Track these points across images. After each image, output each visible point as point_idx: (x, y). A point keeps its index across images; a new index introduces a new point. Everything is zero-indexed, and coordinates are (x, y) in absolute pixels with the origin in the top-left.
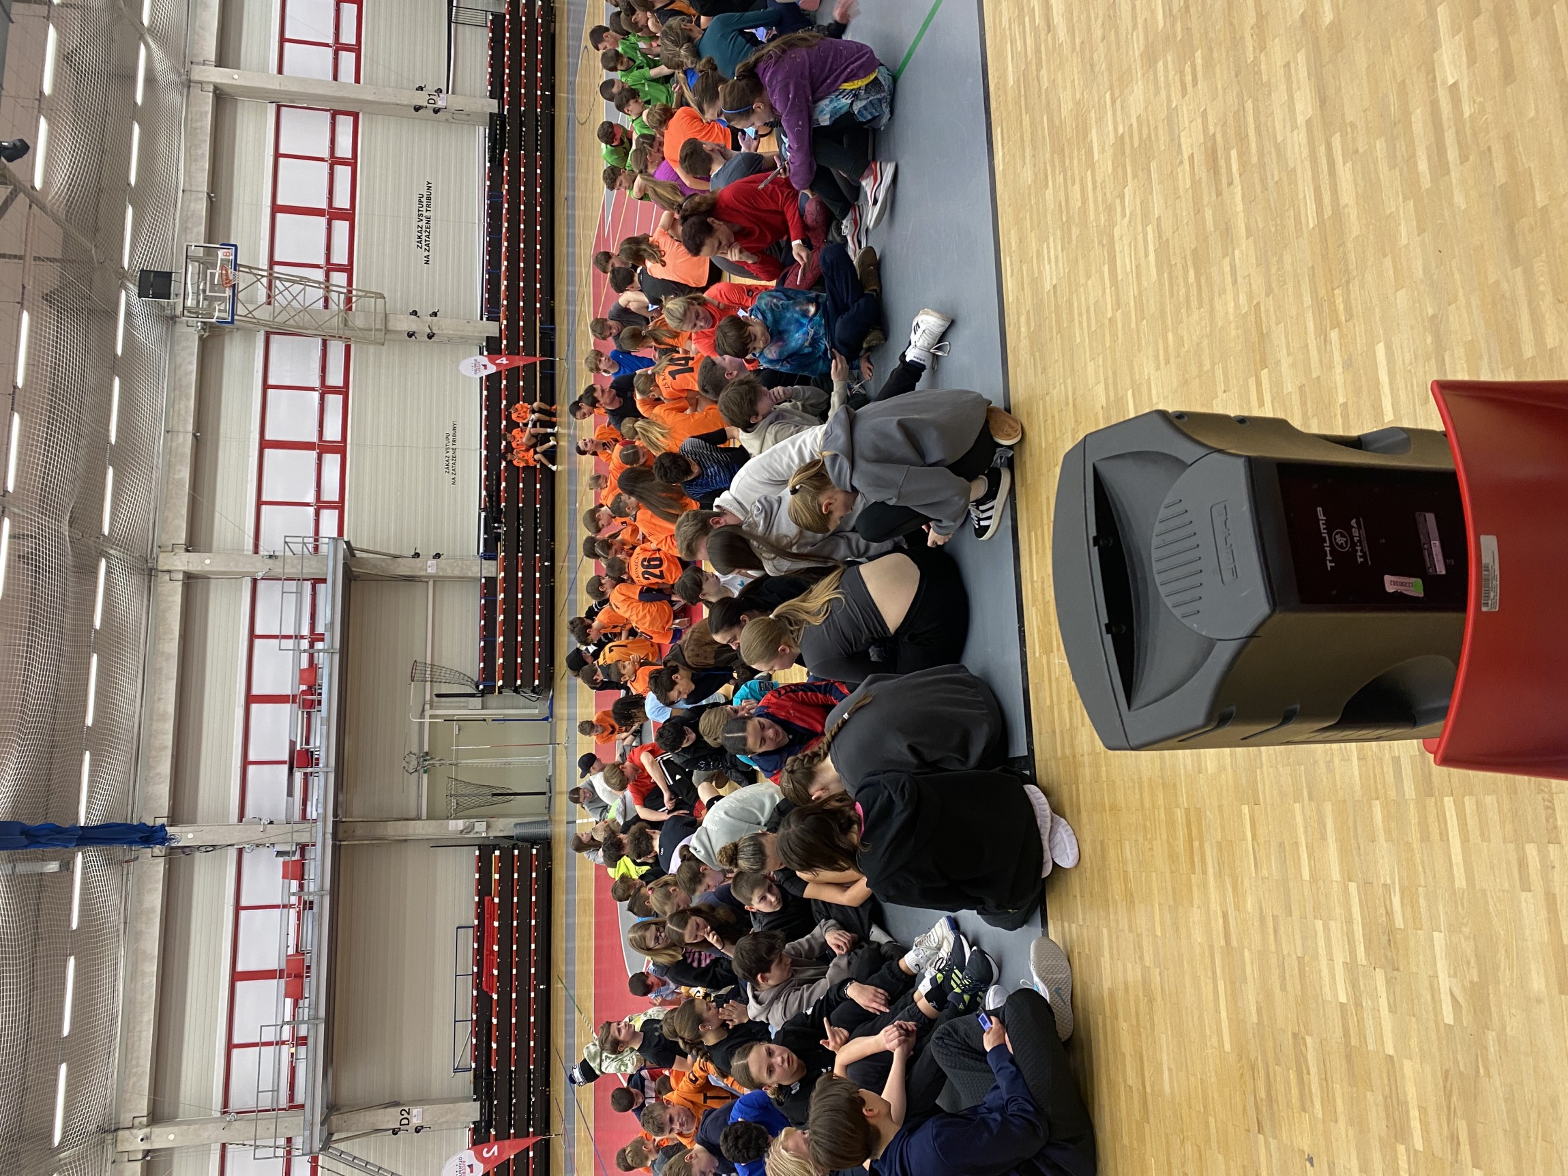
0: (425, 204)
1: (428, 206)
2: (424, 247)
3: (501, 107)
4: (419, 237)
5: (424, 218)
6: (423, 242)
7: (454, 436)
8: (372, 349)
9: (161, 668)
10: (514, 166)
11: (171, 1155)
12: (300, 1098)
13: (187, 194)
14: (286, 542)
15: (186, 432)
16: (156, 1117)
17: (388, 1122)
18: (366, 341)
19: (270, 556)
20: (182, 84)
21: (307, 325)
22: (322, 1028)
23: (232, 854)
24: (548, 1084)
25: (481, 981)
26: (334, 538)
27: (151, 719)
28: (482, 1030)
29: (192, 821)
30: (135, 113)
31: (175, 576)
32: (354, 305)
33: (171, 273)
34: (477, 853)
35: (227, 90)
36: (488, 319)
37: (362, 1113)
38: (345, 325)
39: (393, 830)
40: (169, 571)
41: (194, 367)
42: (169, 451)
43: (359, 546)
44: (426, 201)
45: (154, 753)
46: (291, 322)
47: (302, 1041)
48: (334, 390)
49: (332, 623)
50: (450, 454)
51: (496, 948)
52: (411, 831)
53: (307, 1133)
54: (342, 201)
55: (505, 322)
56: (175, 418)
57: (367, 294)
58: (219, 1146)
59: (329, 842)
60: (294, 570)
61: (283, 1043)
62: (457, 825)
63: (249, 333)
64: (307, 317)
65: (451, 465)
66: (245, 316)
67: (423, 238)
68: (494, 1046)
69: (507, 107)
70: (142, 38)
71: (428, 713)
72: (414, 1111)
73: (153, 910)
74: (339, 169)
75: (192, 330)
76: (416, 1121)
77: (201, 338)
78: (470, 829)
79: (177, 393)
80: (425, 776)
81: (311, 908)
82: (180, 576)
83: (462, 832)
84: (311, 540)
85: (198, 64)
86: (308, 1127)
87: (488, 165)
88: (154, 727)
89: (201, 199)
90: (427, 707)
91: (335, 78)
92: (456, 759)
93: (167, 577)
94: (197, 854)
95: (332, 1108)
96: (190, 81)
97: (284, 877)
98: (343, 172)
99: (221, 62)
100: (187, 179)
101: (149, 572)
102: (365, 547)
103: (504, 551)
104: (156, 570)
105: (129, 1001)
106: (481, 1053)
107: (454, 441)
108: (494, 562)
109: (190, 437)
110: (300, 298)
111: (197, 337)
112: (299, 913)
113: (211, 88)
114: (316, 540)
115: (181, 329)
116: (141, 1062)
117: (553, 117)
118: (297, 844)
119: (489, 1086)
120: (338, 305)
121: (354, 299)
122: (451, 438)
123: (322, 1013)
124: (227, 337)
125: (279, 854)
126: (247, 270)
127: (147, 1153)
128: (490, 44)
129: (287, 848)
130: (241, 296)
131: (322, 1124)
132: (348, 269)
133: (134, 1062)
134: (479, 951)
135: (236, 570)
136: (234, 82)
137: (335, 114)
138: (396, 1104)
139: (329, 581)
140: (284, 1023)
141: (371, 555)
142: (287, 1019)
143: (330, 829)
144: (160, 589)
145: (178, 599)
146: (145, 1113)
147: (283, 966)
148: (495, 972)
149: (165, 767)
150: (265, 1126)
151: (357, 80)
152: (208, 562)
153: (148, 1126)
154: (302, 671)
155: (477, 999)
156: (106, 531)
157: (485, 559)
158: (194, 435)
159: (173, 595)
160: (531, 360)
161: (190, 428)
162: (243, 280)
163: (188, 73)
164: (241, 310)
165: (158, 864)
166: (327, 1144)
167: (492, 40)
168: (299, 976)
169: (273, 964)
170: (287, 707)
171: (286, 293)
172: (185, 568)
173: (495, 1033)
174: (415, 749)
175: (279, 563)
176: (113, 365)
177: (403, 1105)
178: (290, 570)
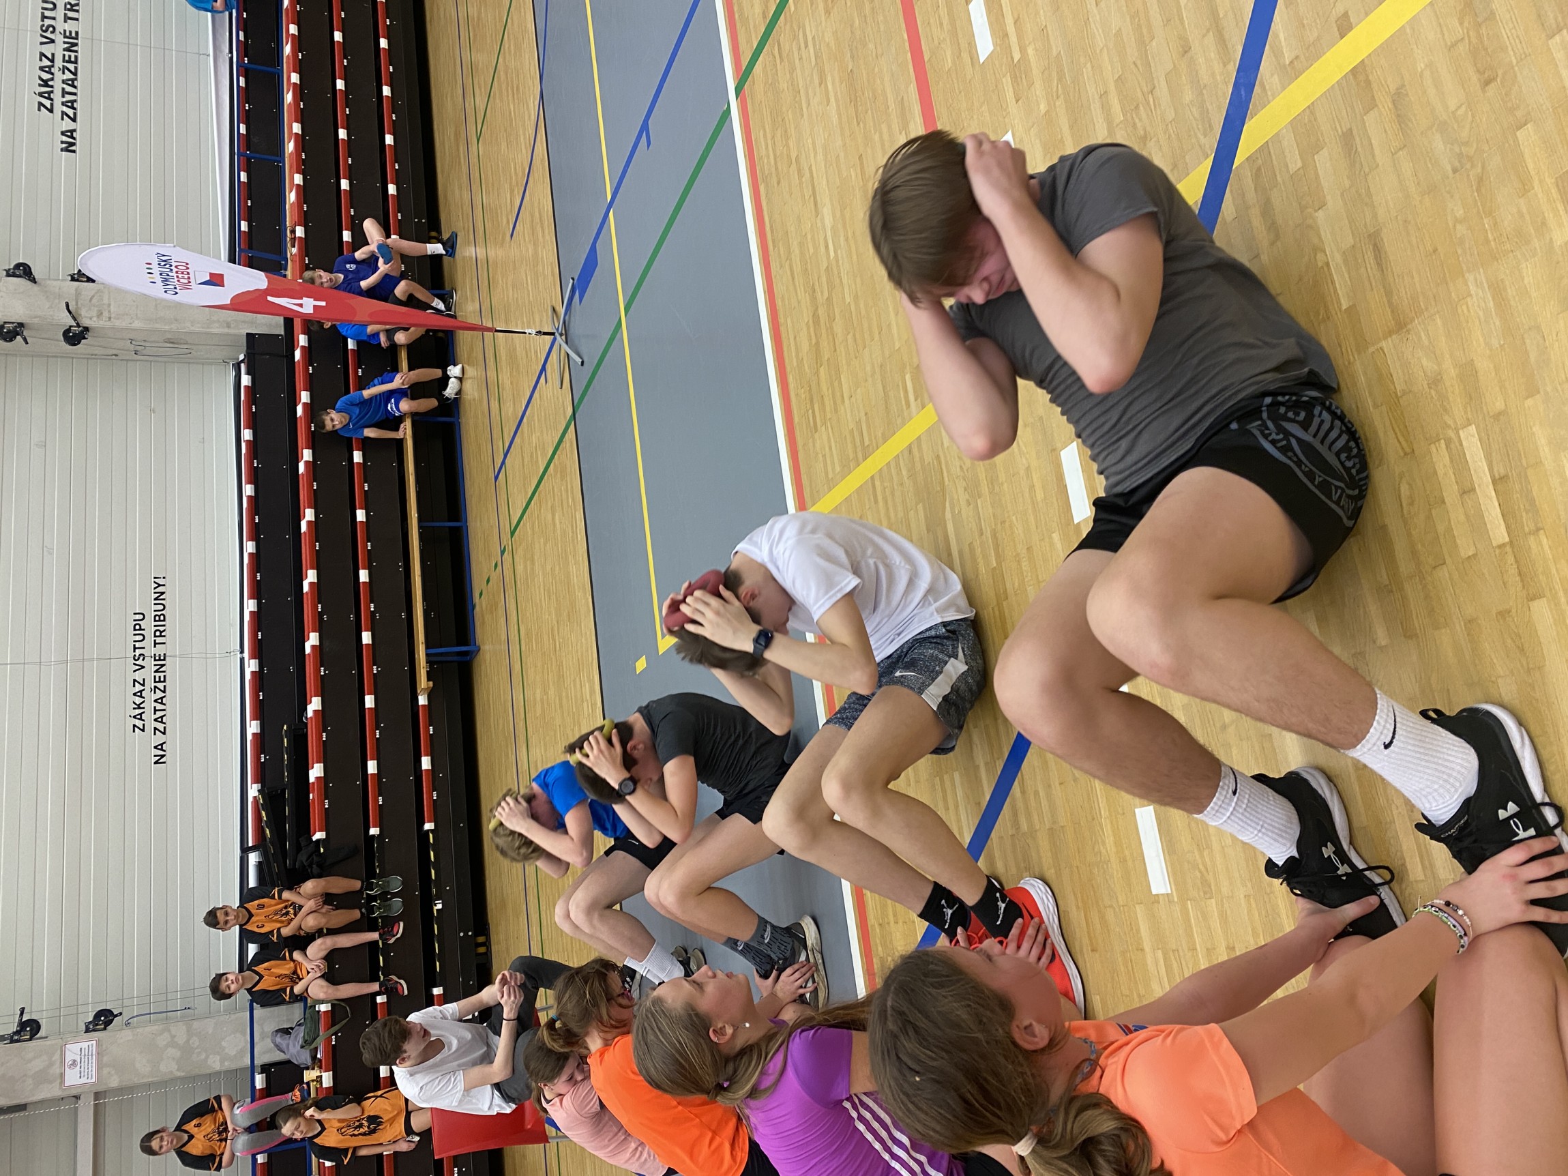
1: (72, 8)
2: (58, 108)
4: (46, 84)
5: (59, 39)
6: (57, 97)
7: (160, 618)
50: (148, 674)
65: (150, 708)
67: (57, 86)
107: (160, 634)
122: (149, 626)
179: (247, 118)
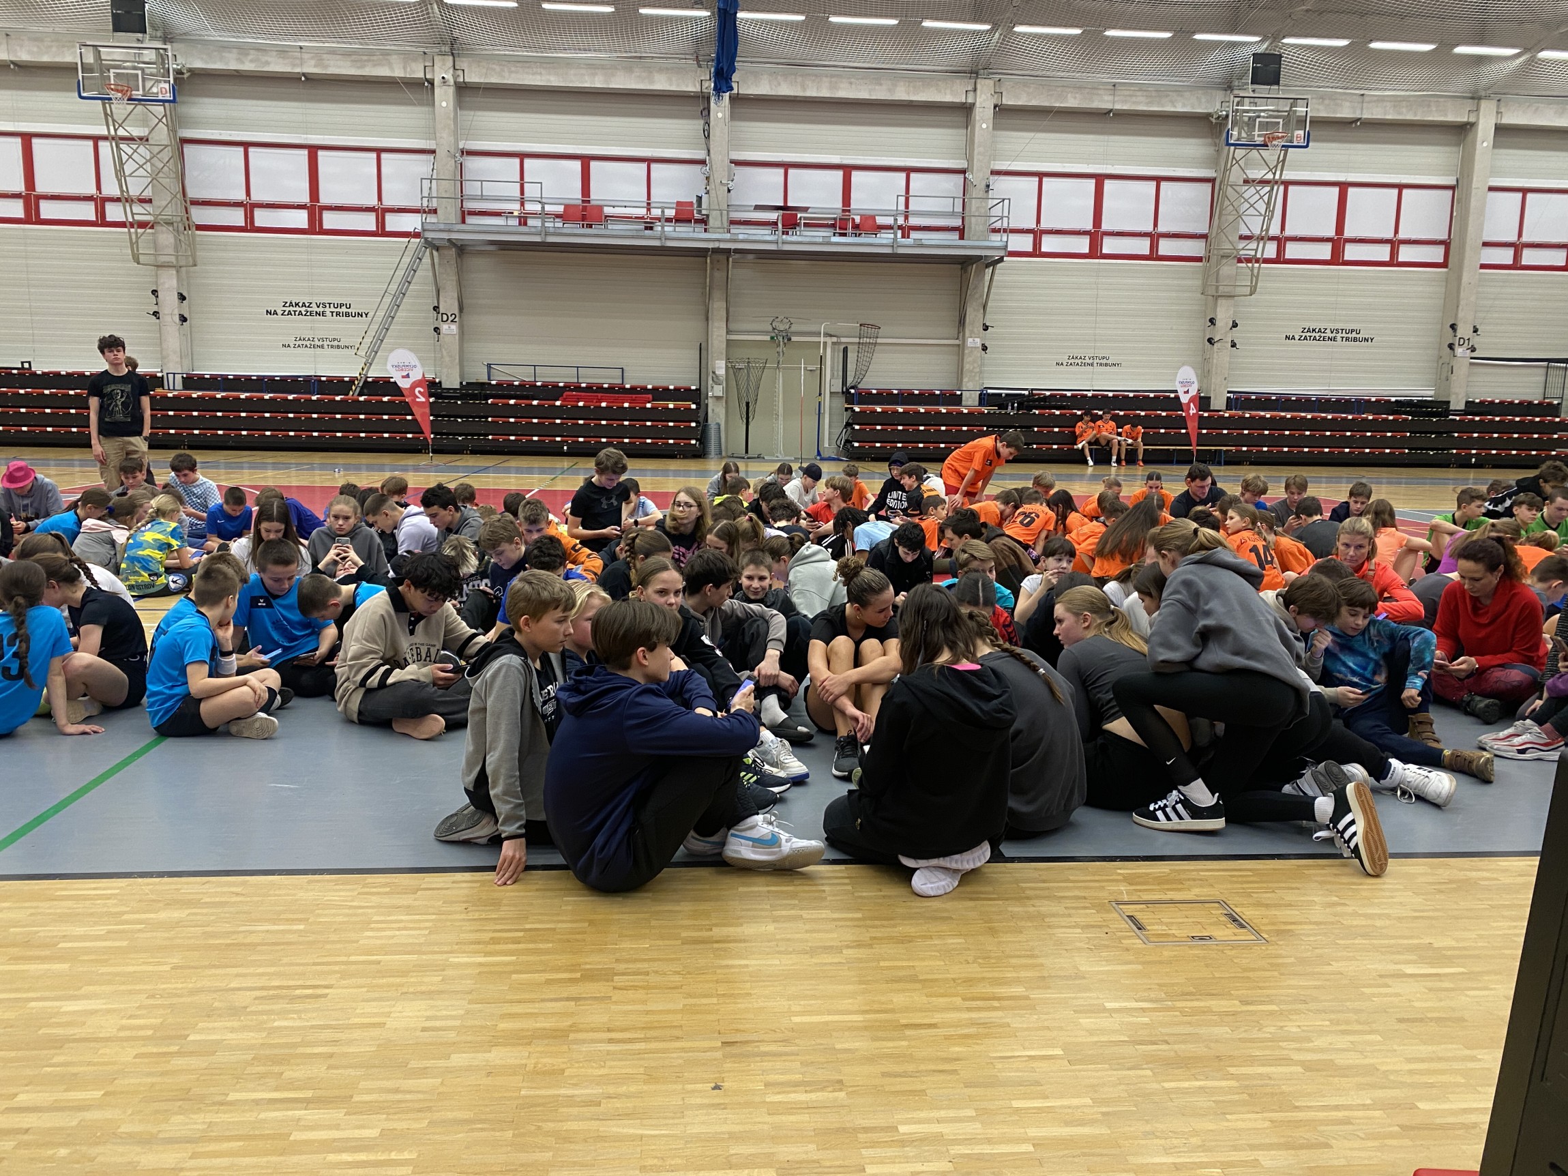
0: (1349, 335)
1: (1347, 339)
2: (1304, 335)
3: (1456, 412)
4: (1314, 330)
5: (1334, 335)
6: (1309, 334)
7: (1106, 365)
8: (1199, 282)
9: (881, 85)
10: (1394, 426)
11: (428, 105)
12: (471, 220)
13: (1360, 99)
14: (1004, 200)
15: (1114, 102)
16: (464, 90)
17: (446, 302)
18: (1206, 276)
19: (988, 186)
20: (1477, 91)
21: (1223, 218)
22: (538, 239)
23: (700, 154)
24: (474, 452)
25: (572, 390)
26: (1006, 246)
27: (832, 76)
28: (526, 391)
29: (733, 117)
30: (1446, 45)
31: (971, 95)
32: (1244, 265)
33: (1278, 83)
34: (693, 388)
35: (1470, 137)
36: (1228, 398)
37: (455, 278)
38: (1222, 257)
39: (718, 307)
40: (975, 90)
41: (1180, 108)
42: (1094, 88)
43: (997, 271)
44: (1352, 336)
45: (799, 79)
46: (1227, 203)
47: (523, 221)
48: (1154, 246)
49: (922, 246)
50: (1087, 361)
51: (604, 404)
52: (716, 324)
53: (442, 227)
54: (1351, 252)
55: (1227, 415)
56: (1128, 93)
57: (1255, 277)
58: (433, 147)
59: (711, 245)
60: (973, 209)
61: (522, 204)
62: (720, 367)
63: (1214, 162)
64: (1231, 218)
65: (1076, 361)
66: (1233, 158)
67: (1312, 334)
68: (512, 402)
69: (1458, 418)
70: (1526, 50)
71: (829, 340)
72: (454, 327)
73: (652, 82)
74: (1387, 248)
75: (1218, 106)
76: (444, 328)
77: (1210, 115)
78: (716, 380)
79: (1154, 94)
80: (768, 338)
81: (646, 228)
82: (970, 100)
83: (714, 373)
84: (1005, 225)
85: (1498, 107)
86: (447, 227)
87: (1393, 399)
88: (824, 79)
89: (1354, 113)
90: (835, 339)
91: (1485, 244)
92: (784, 368)
93: (970, 88)
94: (702, 122)
95: (461, 249)
96: (1480, 98)
97: (678, 203)
98: (1383, 253)
99: (1501, 130)
100: (1375, 98)
101: (974, 72)
102: (995, 278)
103: (988, 413)
104: (977, 78)
105: (568, 63)
106: (505, 390)
107: (1101, 365)
108: (977, 403)
109: (1109, 106)
110: (1251, 211)
111: (1210, 111)
112: (642, 218)
113: (1472, 120)
114: (1005, 231)
115: (1219, 95)
116: (513, 75)
117: (1447, 466)
118: (708, 216)
119: (474, 397)
120: (1243, 249)
121: (1250, 265)
122: (1104, 361)
123: (551, 239)
124: (1209, 140)
125: (699, 199)
126: (1281, 158)
127: (431, 83)
128: (1525, 401)
129: (704, 205)
130: (1255, 152)
131: (449, 240)
132: (1280, 259)
133: (513, 69)
134: (600, 388)
135: (976, 152)
136: (1478, 143)
137: (1446, 244)
138: (461, 309)
139: (962, 243)
140: (543, 204)
141: (987, 284)
142: (548, 208)
143: (723, 246)
144: (958, 81)
145: (948, 98)
146: (466, 80)
147: (593, 203)
148: (581, 404)
149: (785, 90)
150: (449, 188)
151: (1483, 266)
152: (984, 126)
153: (455, 82)
154: (873, 218)
155: (555, 386)
156: (1018, 29)
157: (980, 395)
158: (1111, 111)
159: (952, 93)
160: (1194, 440)
161: (1118, 107)
162: (1271, 155)
163: (1487, 97)
164: (1240, 153)
165: (695, 86)
166: (432, 245)
167: (1530, 403)
168: (584, 218)
169: (596, 195)
170: (839, 205)
171: (1257, 197)
172: (978, 105)
173: (523, 403)
174: (794, 328)
175: (982, 194)
176: (1183, 31)
177: (460, 317)
178: (974, 205)
179: (1298, 400)
